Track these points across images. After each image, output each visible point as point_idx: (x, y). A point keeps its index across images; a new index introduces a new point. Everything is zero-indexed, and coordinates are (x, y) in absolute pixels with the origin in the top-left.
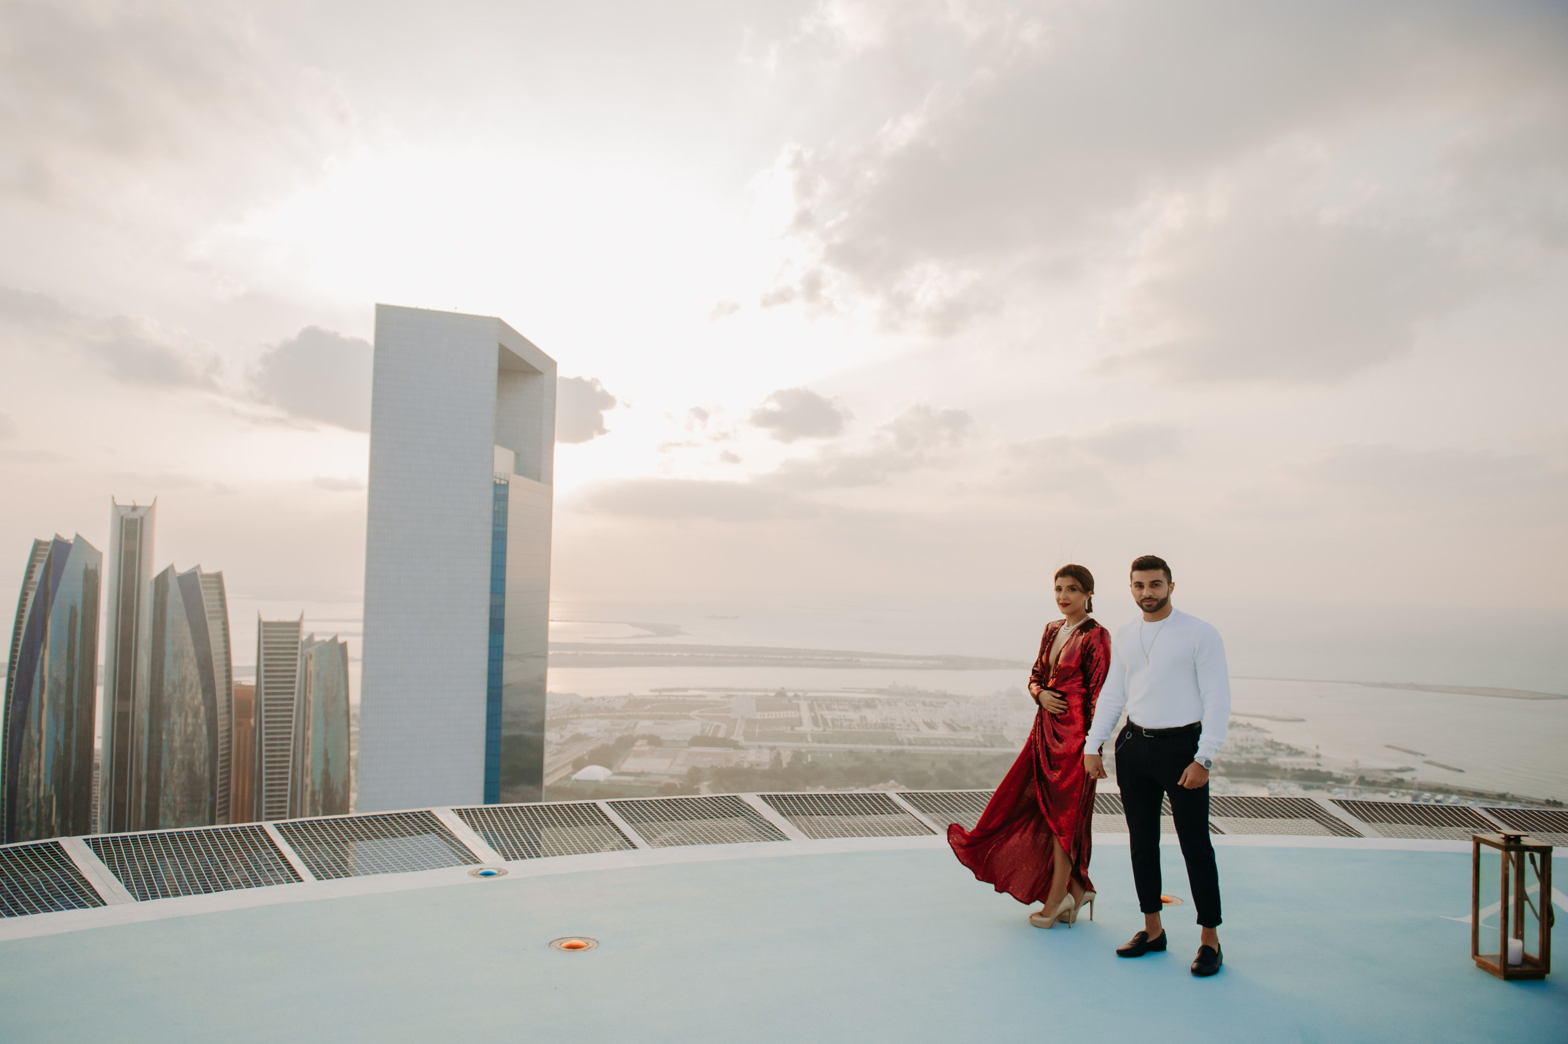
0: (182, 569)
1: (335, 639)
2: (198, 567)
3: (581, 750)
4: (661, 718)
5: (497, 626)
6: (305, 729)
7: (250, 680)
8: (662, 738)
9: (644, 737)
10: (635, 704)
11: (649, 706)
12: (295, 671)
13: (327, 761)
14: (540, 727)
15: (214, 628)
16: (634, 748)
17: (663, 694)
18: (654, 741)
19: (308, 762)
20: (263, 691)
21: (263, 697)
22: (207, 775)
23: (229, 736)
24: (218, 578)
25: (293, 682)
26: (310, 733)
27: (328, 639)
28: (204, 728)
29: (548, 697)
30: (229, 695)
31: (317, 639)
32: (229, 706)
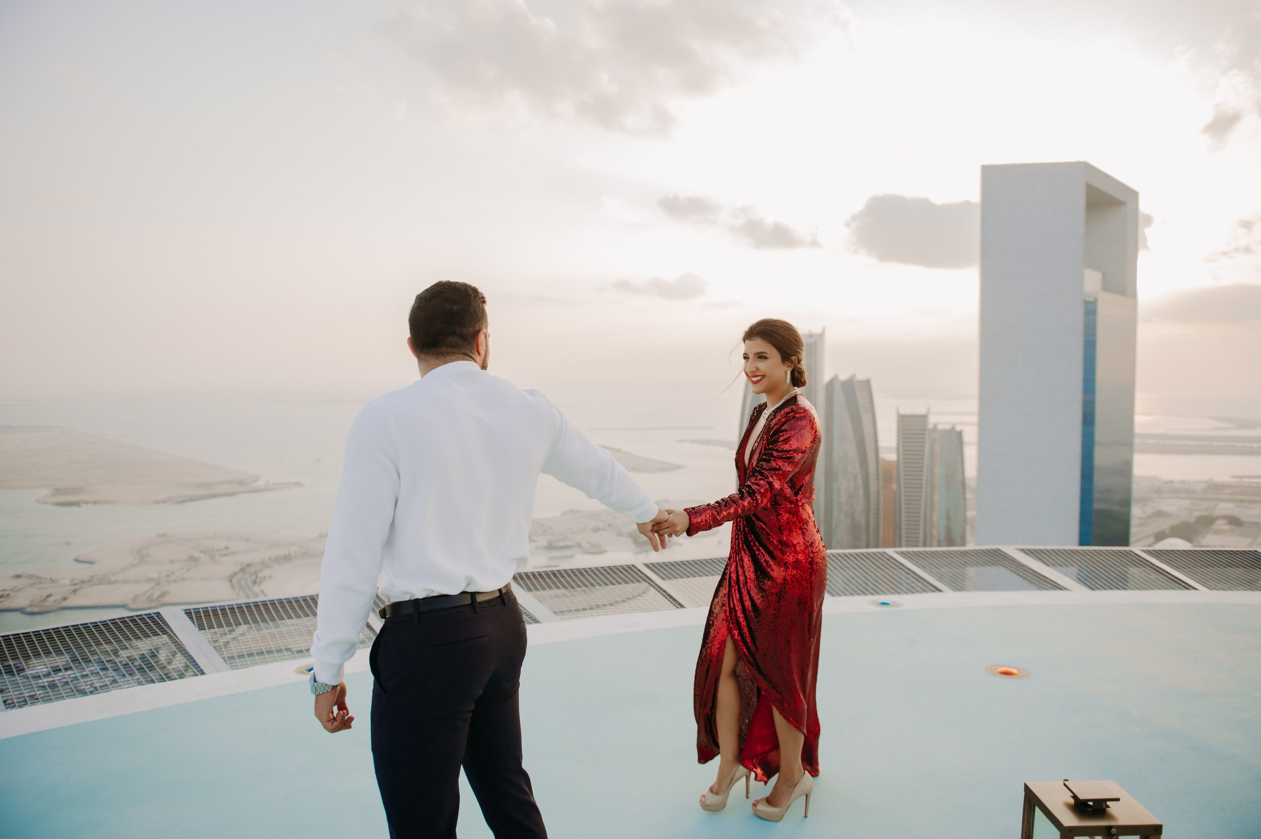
0: (843, 377)
1: (953, 429)
2: (854, 376)
3: (1164, 525)
4: (1242, 501)
5: (1088, 419)
6: (932, 494)
7: (892, 457)
8: (1243, 519)
9: (1223, 517)
10: (1215, 489)
11: (1228, 491)
12: (923, 451)
13: (949, 518)
14: (1127, 503)
15: (866, 418)
16: (1215, 527)
17: (1244, 480)
18: (1235, 522)
19: (935, 518)
20: (901, 465)
21: (902, 469)
22: (864, 523)
23: (878, 496)
24: (867, 383)
25: (923, 459)
26: (936, 497)
27: (948, 427)
28: (861, 491)
29: (1134, 479)
30: (877, 466)
31: (940, 427)
32: (878, 475)
